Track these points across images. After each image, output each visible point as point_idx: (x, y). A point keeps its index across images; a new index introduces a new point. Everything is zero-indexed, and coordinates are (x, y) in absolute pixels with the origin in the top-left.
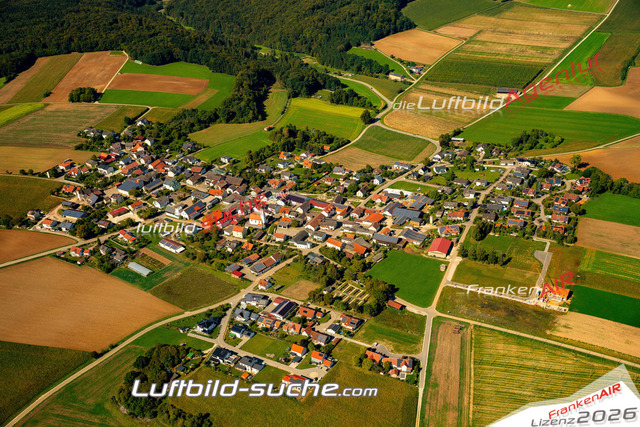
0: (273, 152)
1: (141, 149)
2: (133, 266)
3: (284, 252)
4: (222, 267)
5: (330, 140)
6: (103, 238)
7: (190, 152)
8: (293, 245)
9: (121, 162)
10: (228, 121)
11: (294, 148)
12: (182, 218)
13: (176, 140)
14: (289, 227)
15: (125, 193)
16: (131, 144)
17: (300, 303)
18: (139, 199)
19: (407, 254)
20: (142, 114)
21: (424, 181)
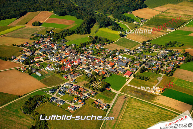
1: (49, 40)
3: (81, 72)
6: (31, 65)
7: (63, 42)
9: (42, 44)
10: (77, 34)
12: (55, 61)
16: (46, 39)
17: (81, 87)
19: (118, 75)
20: (52, 30)
21: (132, 55)
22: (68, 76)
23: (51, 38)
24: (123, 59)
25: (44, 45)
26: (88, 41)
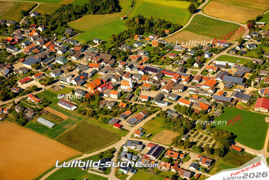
0: (130, 35)
1: (36, 34)
2: (41, 120)
3: (149, 109)
4: (105, 121)
5: (169, 26)
6: (17, 100)
7: (71, 36)
8: (154, 104)
9: (23, 44)
10: (95, 13)
11: (144, 32)
12: (72, 84)
13: (59, 27)
14: (149, 90)
15: (29, 67)
18: (39, 70)
19: (238, 110)
20: (33, 8)
22: (120, 121)
24: (228, 67)
25: (30, 47)
26: (126, 28)
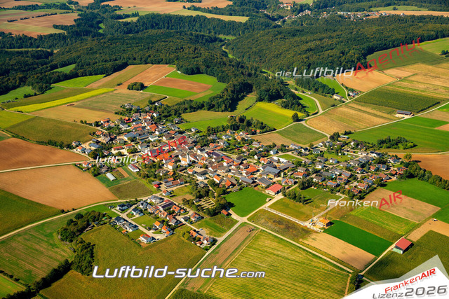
1: (149, 118)
2: (109, 175)
3: (189, 179)
4: (150, 182)
7: (177, 123)
8: (196, 177)
9: (134, 123)
11: (239, 129)
13: (173, 116)
15: (126, 139)
16: (146, 114)
18: (132, 143)
19: (254, 190)
20: (161, 100)
21: (301, 156)
22: (161, 184)
23: (155, 114)
24: (279, 162)
25: (138, 126)
26: (225, 124)
